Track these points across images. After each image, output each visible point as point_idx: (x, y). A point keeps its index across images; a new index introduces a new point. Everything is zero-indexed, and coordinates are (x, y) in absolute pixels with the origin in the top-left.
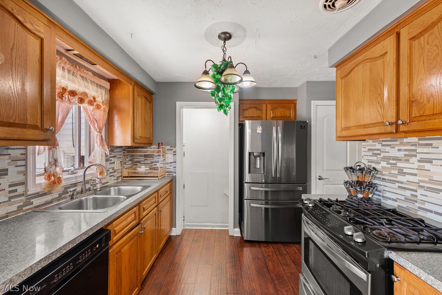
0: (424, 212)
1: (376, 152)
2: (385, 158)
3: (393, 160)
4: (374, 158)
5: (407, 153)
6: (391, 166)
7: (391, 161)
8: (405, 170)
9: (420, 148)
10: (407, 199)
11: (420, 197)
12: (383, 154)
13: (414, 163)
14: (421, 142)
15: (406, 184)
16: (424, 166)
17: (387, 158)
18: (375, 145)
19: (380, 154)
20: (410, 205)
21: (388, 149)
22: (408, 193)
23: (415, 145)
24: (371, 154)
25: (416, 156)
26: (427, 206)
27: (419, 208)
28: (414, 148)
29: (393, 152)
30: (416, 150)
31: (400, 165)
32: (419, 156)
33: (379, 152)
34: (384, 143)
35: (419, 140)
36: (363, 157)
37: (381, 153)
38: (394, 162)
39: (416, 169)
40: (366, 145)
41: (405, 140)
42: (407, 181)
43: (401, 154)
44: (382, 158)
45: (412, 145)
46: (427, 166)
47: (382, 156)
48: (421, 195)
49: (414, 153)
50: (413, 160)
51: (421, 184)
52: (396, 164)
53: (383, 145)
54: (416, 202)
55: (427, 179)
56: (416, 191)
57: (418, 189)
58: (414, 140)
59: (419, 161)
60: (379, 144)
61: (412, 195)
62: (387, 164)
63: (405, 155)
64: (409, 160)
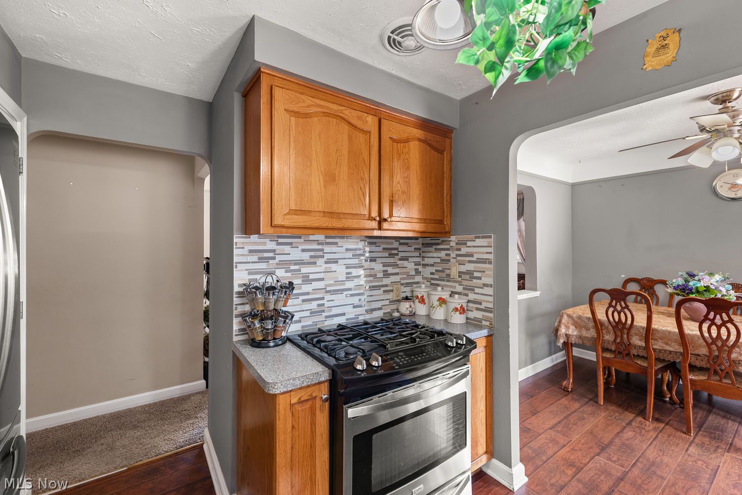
0: (331, 320)
1: (266, 255)
2: (282, 264)
3: (295, 264)
4: (263, 266)
5: (312, 254)
6: (292, 274)
7: (292, 267)
8: (312, 277)
9: (327, 247)
10: (313, 313)
11: (327, 304)
12: (279, 258)
13: (321, 266)
14: (328, 240)
15: (312, 294)
16: (331, 267)
17: (286, 264)
18: (265, 244)
19: (274, 258)
20: (316, 319)
21: (287, 249)
22: (314, 305)
23: (322, 244)
24: (255, 258)
25: (323, 257)
26: (335, 311)
27: (327, 317)
28: (320, 247)
29: (296, 254)
30: (322, 250)
31: (305, 270)
32: (327, 256)
33: (271, 255)
34: (280, 240)
35: (326, 237)
36: (236, 266)
37: (277, 256)
38: (296, 267)
39: (323, 272)
40: (243, 243)
41: (312, 238)
42: (313, 290)
43: (306, 256)
44: (277, 264)
45: (319, 244)
46: (333, 267)
47: (277, 261)
48: (328, 301)
49: (321, 253)
50: (320, 261)
51: (328, 289)
52: (300, 270)
53: (279, 244)
54: (324, 311)
55: (332, 282)
56: (323, 299)
57: (325, 295)
58: (321, 237)
59: (326, 263)
60: (271, 241)
61: (319, 305)
62: (286, 272)
63: (311, 257)
64: (315, 263)
